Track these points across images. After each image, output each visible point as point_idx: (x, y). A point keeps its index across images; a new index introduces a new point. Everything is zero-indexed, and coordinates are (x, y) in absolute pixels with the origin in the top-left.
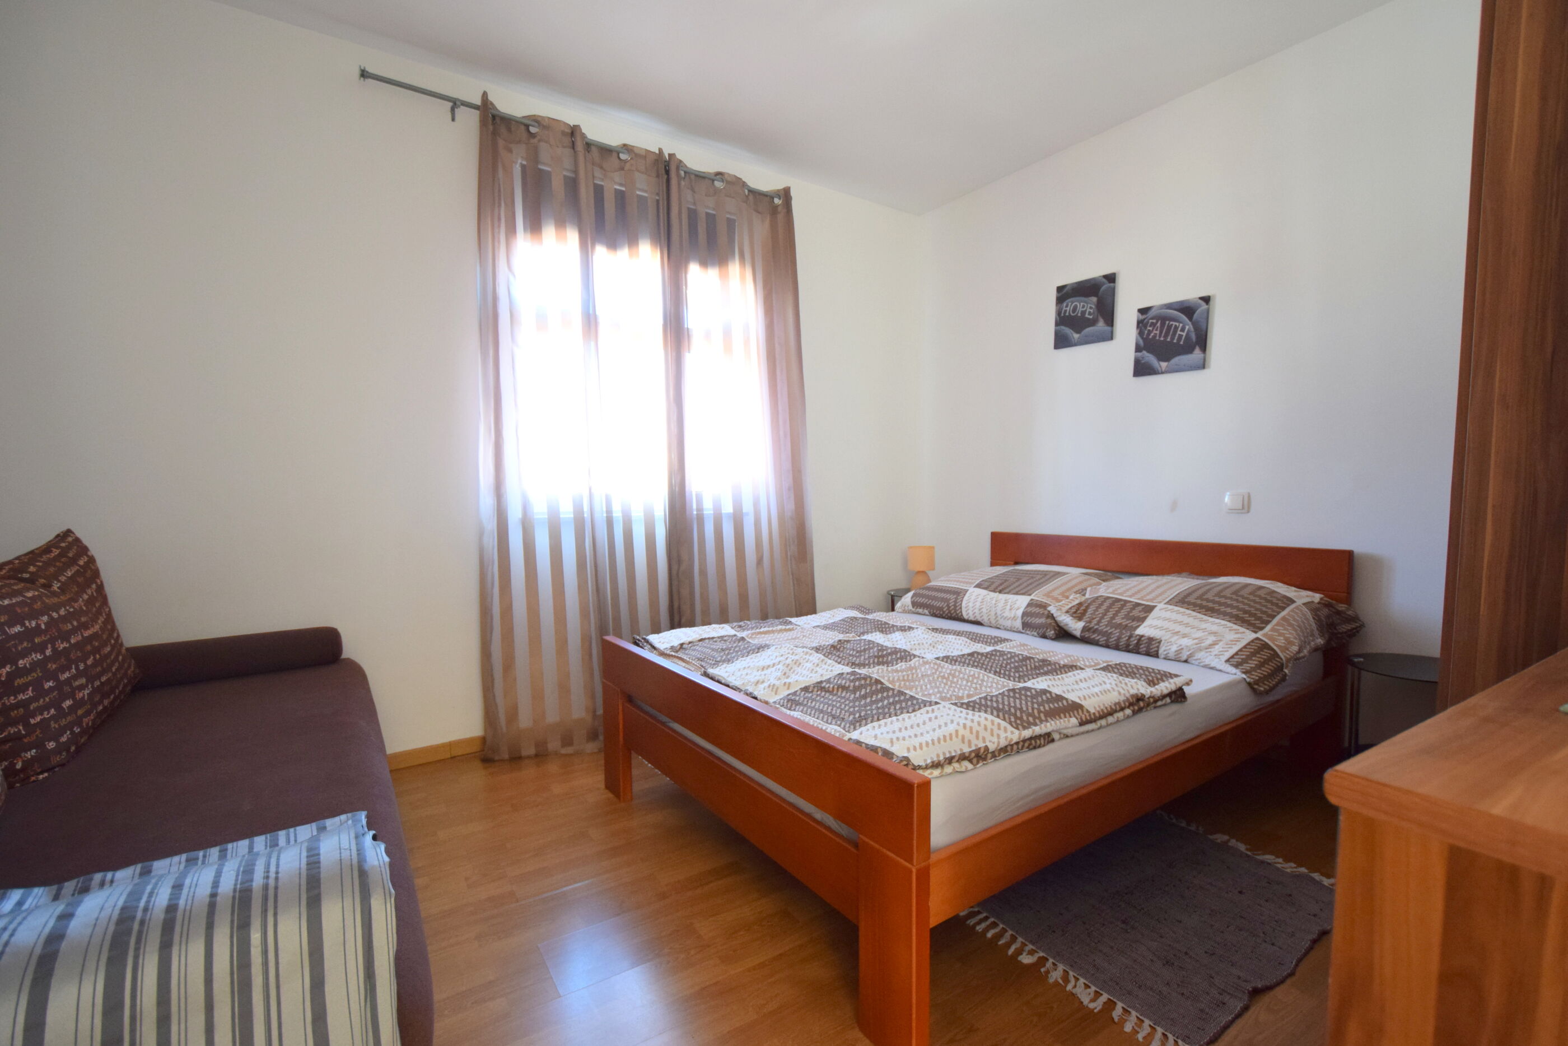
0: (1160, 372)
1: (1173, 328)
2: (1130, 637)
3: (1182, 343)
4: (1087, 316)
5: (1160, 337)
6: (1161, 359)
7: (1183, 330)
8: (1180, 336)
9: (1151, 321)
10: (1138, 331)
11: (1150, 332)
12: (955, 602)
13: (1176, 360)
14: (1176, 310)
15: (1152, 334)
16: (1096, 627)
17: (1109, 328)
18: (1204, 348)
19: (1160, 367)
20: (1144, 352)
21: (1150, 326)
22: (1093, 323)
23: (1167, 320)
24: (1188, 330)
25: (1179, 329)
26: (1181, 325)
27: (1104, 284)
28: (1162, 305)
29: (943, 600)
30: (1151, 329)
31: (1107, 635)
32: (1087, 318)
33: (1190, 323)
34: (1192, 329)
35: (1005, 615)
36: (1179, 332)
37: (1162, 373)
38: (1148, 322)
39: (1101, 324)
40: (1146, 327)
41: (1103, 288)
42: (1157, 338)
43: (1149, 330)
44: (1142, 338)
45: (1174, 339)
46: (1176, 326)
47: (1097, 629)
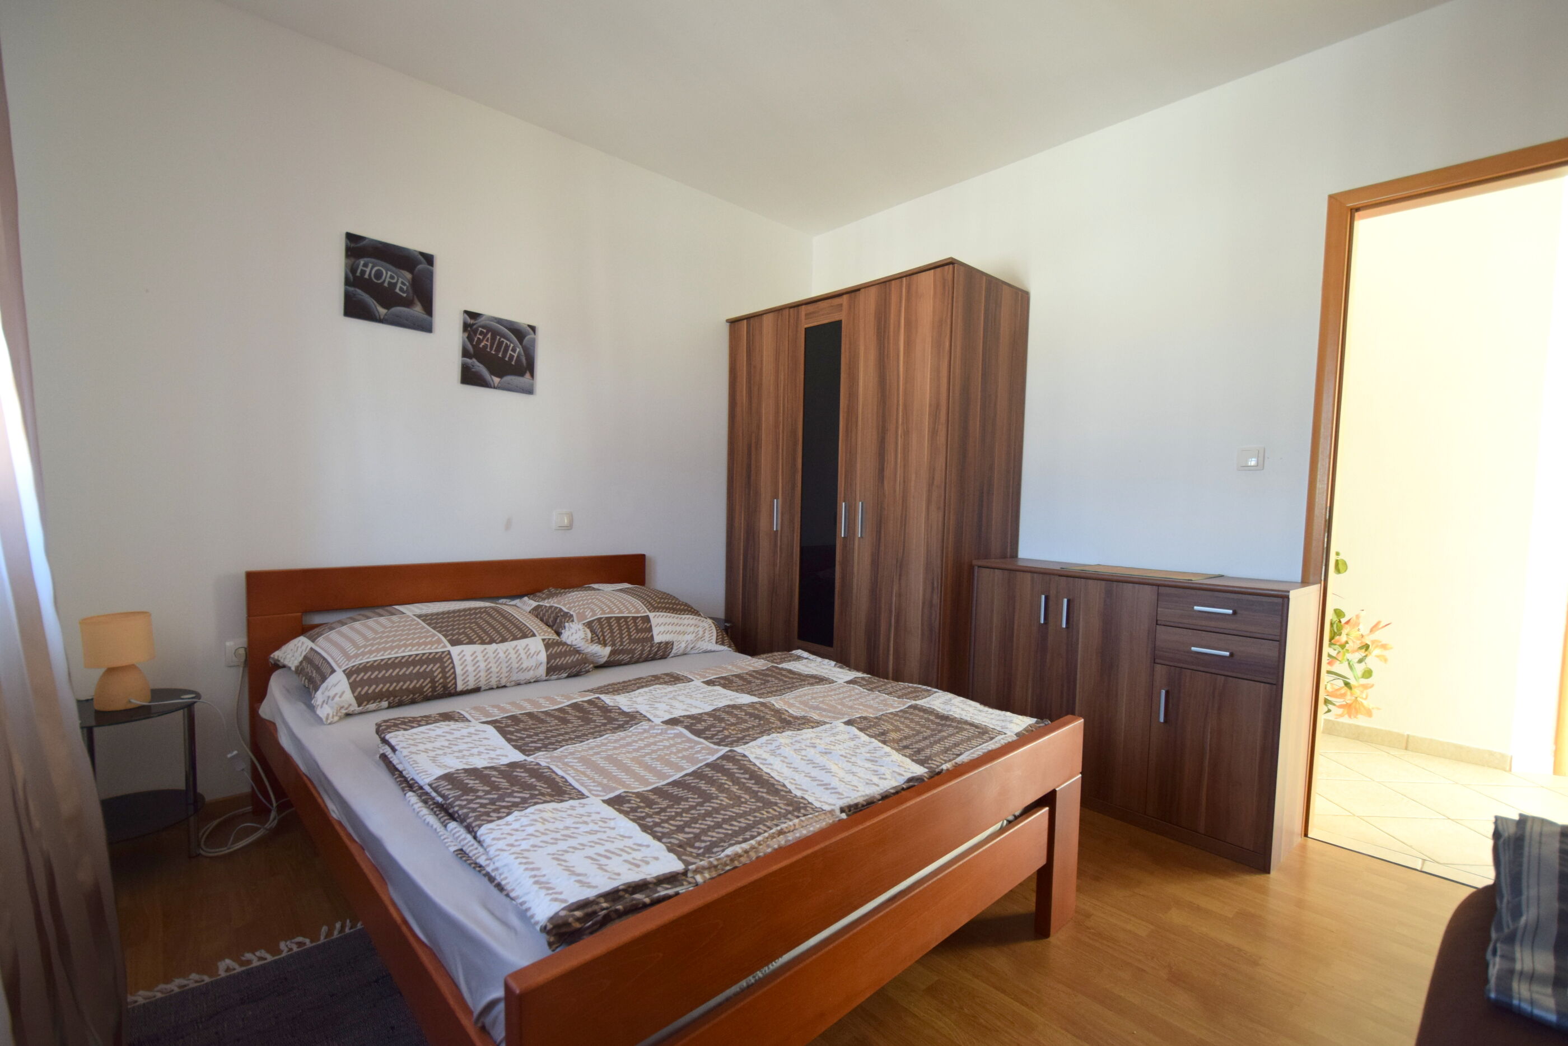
0: (493, 385)
1: (504, 345)
2: (652, 646)
3: (513, 363)
4: (397, 290)
5: (491, 349)
6: (493, 372)
7: (514, 350)
8: (511, 357)
9: (480, 329)
10: (466, 335)
11: (480, 341)
12: (443, 671)
13: (508, 379)
14: (506, 328)
15: (483, 344)
16: (621, 648)
17: (429, 318)
18: (532, 375)
19: (493, 381)
20: (474, 360)
21: (480, 334)
22: (408, 303)
23: (499, 335)
24: (519, 353)
25: (510, 348)
26: (512, 345)
27: (421, 263)
28: (494, 317)
29: (419, 676)
30: (481, 337)
31: (632, 651)
32: (397, 293)
33: (520, 346)
34: (522, 352)
35: (524, 666)
36: (510, 352)
37: (494, 388)
38: (477, 329)
39: (418, 310)
40: (475, 333)
41: (420, 267)
42: (488, 350)
43: (479, 338)
44: (471, 343)
45: (506, 357)
46: (506, 344)
47: (622, 649)
